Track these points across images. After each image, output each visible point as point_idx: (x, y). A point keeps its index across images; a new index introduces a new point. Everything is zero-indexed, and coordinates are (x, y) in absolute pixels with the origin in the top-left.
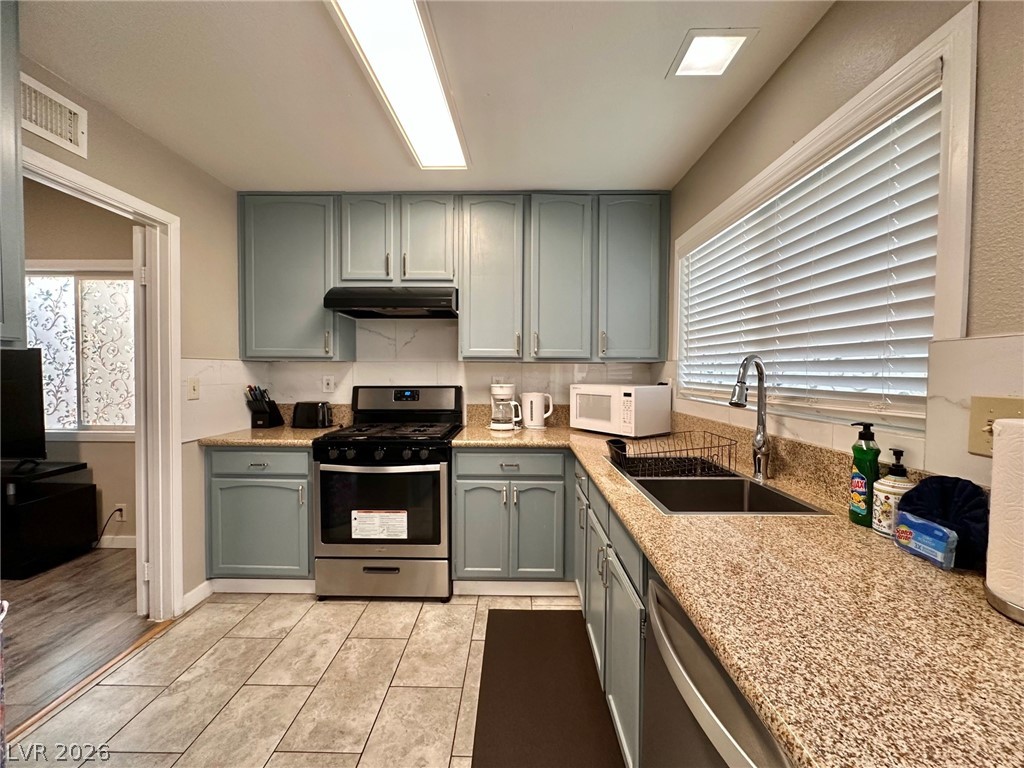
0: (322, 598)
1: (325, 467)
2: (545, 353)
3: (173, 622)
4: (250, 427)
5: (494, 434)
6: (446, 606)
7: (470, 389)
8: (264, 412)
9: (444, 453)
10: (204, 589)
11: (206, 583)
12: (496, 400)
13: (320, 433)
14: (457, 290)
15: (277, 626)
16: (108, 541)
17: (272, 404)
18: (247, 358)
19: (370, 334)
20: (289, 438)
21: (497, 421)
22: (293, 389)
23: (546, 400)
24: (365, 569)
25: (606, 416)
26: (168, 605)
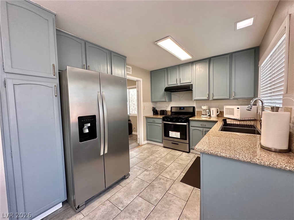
0: (164, 147)
1: (165, 122)
2: (215, 98)
3: (142, 145)
4: (153, 114)
5: (202, 118)
6: (188, 154)
7: (197, 107)
8: (155, 112)
9: (188, 121)
10: (146, 142)
11: (146, 141)
12: (203, 110)
13: (164, 116)
14: (192, 84)
15: (157, 149)
16: (133, 133)
17: (156, 110)
18: (152, 102)
19: (174, 95)
20: (159, 117)
21: (203, 115)
22: (160, 107)
23: (218, 110)
24: (172, 143)
25: (233, 114)
26: (141, 143)
